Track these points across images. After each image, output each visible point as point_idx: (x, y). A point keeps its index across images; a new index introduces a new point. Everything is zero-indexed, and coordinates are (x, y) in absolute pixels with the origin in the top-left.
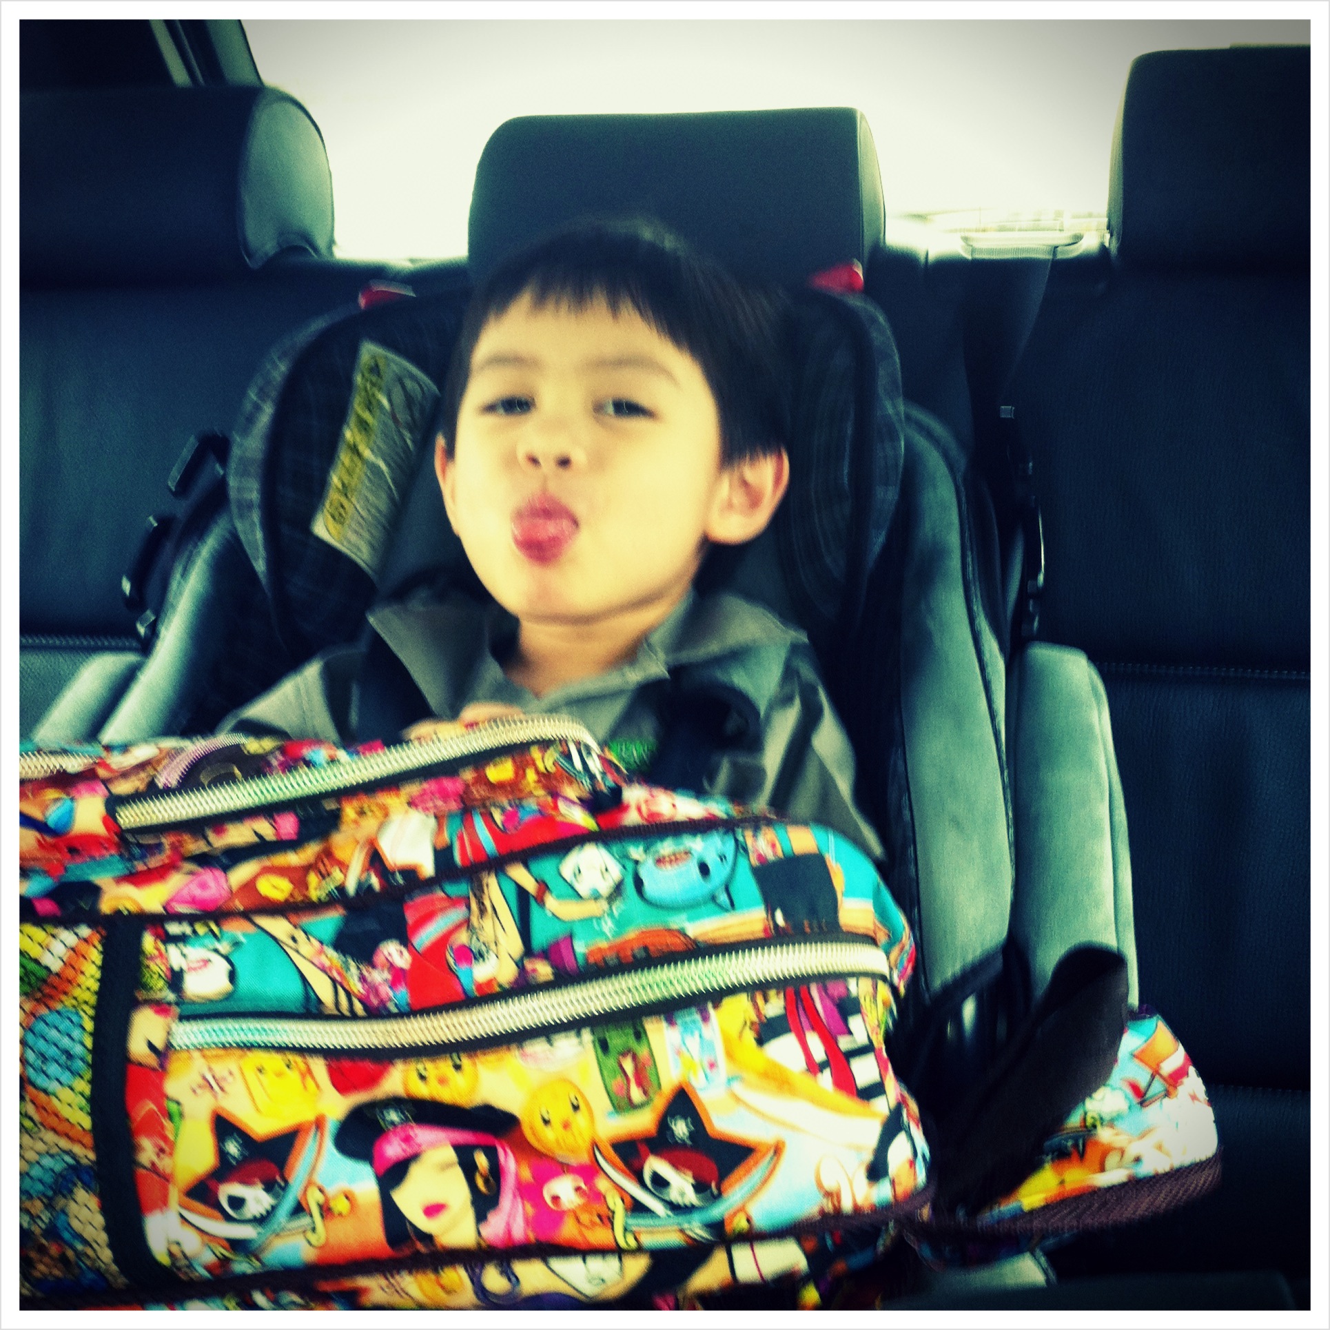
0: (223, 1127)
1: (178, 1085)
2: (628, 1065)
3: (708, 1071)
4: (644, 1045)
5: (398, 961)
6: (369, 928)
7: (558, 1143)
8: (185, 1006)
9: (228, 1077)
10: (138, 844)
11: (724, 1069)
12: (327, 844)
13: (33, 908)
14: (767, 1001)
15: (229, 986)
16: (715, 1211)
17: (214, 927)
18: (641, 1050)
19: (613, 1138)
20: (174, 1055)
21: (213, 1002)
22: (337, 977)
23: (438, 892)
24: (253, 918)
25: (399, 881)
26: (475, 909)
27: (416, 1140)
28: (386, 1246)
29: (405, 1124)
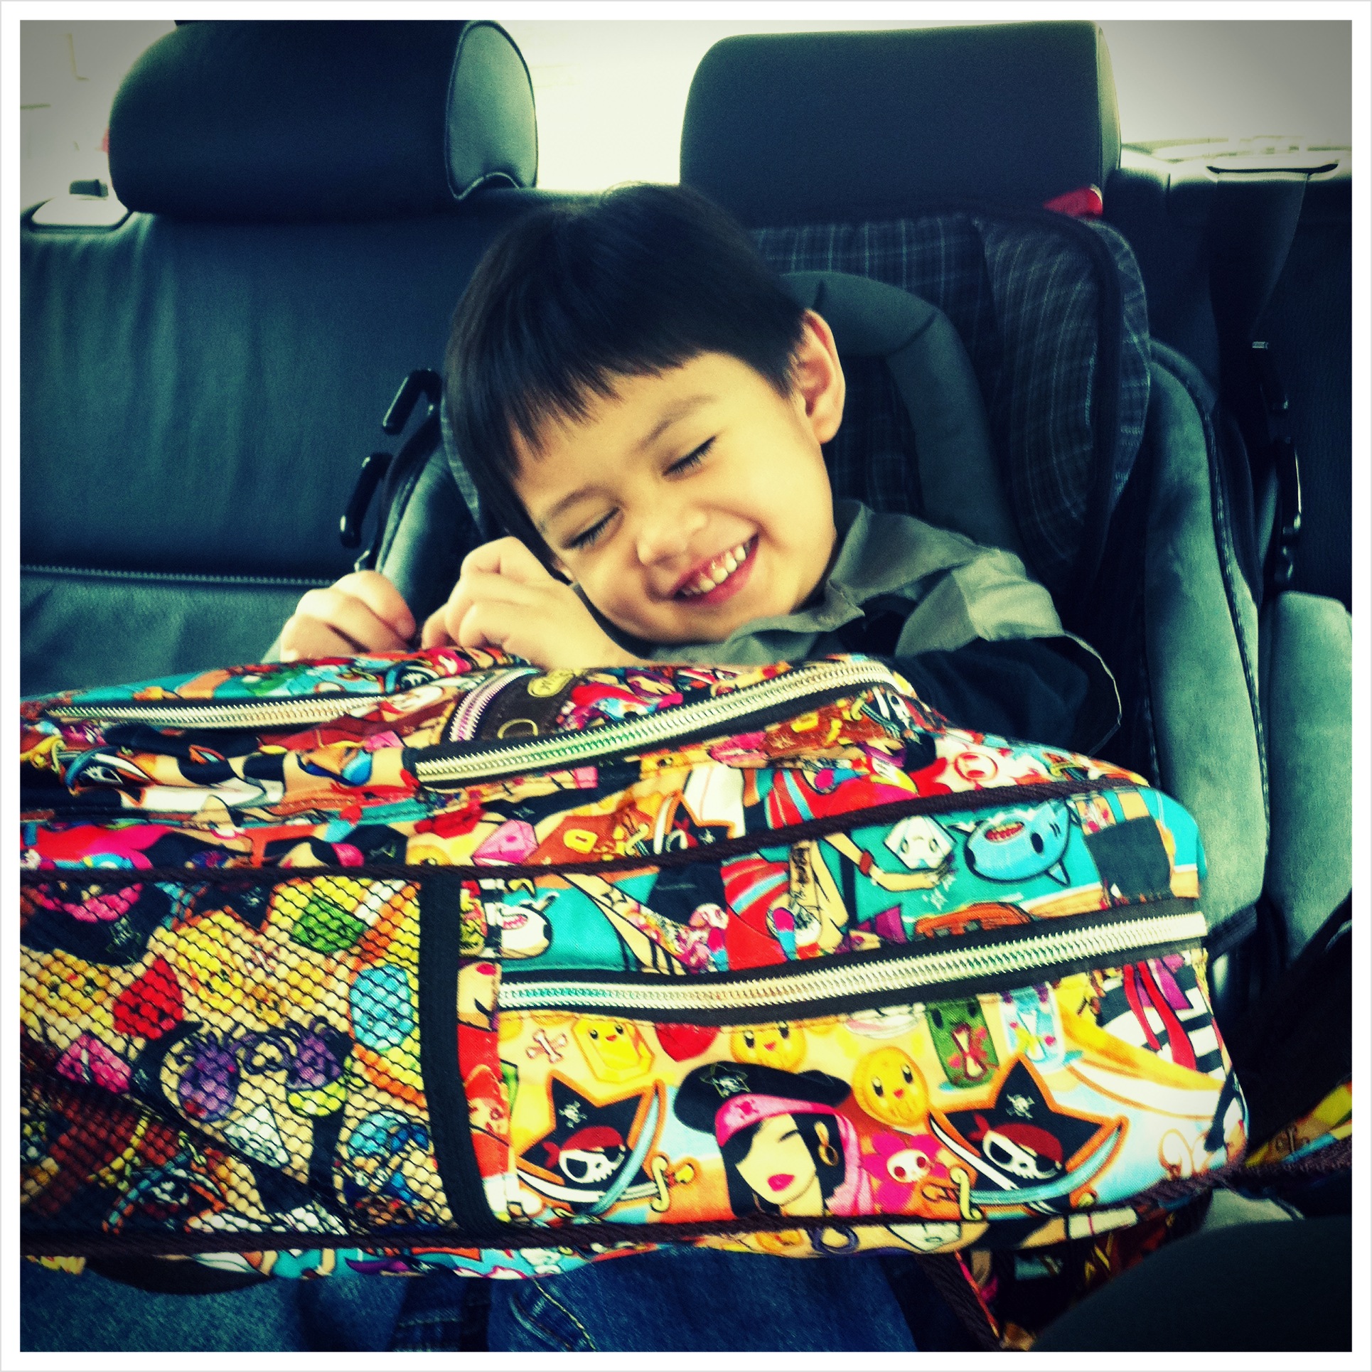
0: (561, 1093)
1: (510, 1047)
2: (963, 1038)
3: (1045, 1045)
4: (978, 1018)
5: (715, 922)
6: (683, 886)
7: (892, 1112)
8: (504, 962)
9: (562, 1041)
10: (436, 793)
11: (1062, 1044)
12: (629, 795)
13: (335, 855)
14: (1105, 977)
15: (545, 942)
16: (1060, 1188)
17: (528, 883)
18: (975, 1023)
19: (949, 1109)
20: (503, 1016)
21: (530, 957)
22: (654, 936)
23: (756, 856)
24: (567, 876)
25: (709, 838)
26: (795, 874)
27: (753, 1107)
28: (731, 1213)
29: (742, 1093)
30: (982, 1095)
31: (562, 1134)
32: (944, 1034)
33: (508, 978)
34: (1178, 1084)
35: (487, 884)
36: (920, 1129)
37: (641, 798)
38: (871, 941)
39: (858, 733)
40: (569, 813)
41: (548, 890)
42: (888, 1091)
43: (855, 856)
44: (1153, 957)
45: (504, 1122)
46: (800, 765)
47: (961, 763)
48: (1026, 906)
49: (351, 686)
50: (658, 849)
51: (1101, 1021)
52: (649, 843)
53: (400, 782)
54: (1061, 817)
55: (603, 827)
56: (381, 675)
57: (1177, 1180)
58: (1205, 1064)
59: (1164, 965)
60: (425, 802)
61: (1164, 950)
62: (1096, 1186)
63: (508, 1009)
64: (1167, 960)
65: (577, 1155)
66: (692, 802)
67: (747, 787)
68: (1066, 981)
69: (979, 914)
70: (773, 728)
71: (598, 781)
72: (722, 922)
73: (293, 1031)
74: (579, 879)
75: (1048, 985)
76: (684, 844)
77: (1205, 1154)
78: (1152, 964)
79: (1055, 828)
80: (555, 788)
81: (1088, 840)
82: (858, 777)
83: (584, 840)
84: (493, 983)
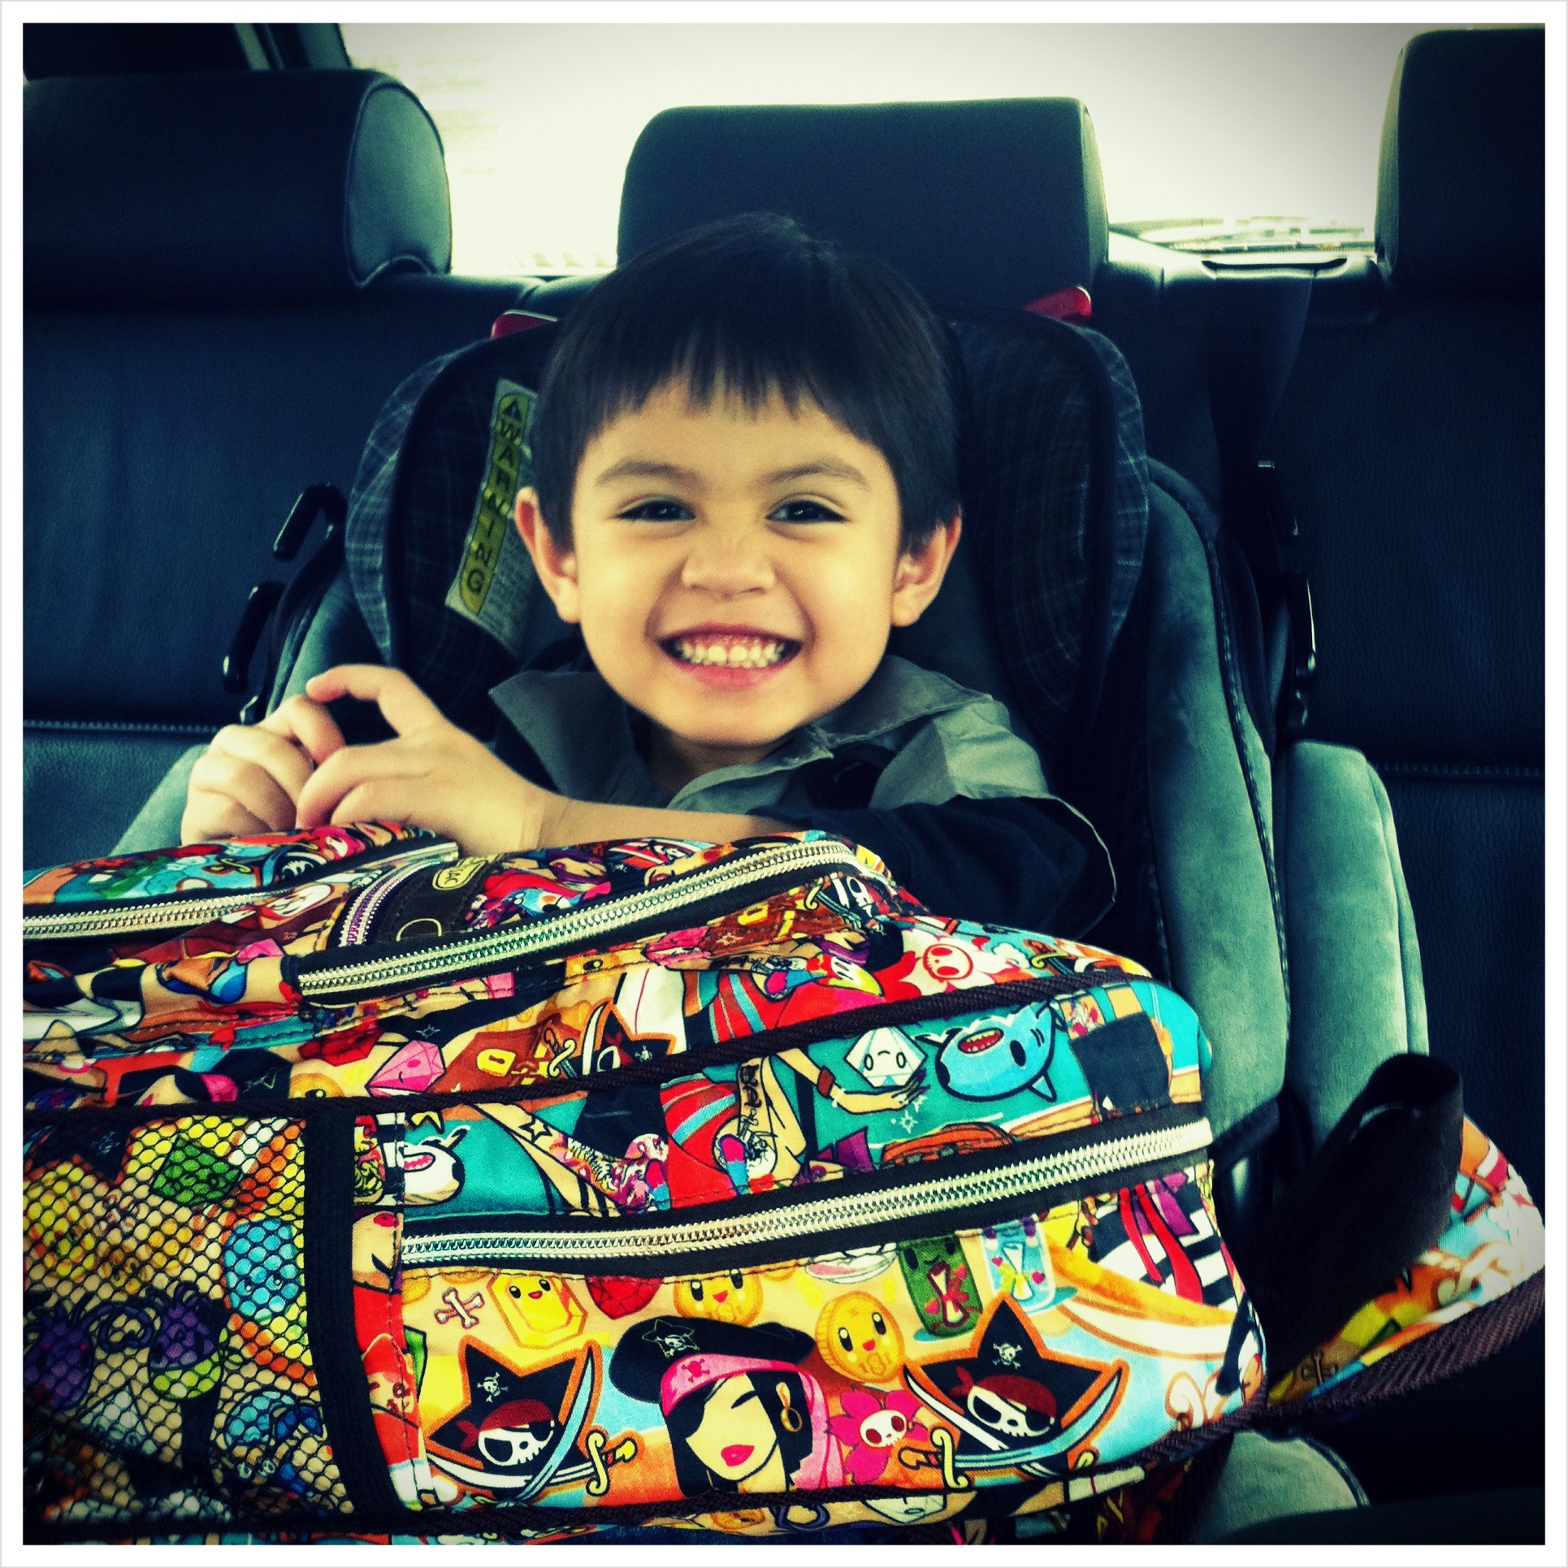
0: (477, 1362)
1: (417, 1310)
2: (940, 1280)
3: (1033, 1282)
4: (957, 1257)
5: (654, 1154)
6: (616, 1113)
7: (862, 1365)
8: (406, 1211)
9: (477, 1301)
10: (325, 1009)
11: (1052, 1282)
12: (551, 1005)
13: (205, 1087)
14: (1099, 1204)
15: (455, 1184)
16: (1057, 1446)
17: (434, 1116)
18: (954, 1260)
19: (925, 1363)
20: (406, 1274)
21: (437, 1203)
22: (583, 1173)
23: (700, 1076)
24: (481, 1106)
25: (646, 1055)
26: (744, 1098)
27: (704, 1367)
28: (680, 1492)
29: (689, 1353)
30: (963, 1344)
31: (478, 1411)
32: (919, 1276)
33: (411, 1230)
34: (1183, 1320)
35: (386, 1119)
36: (896, 1385)
37: (565, 1009)
38: (834, 1172)
39: (814, 927)
40: (483, 1029)
41: (459, 1122)
42: (857, 1343)
43: (812, 1074)
44: (1153, 1178)
45: (411, 1399)
46: (748, 966)
47: (932, 958)
48: (1007, 1127)
49: (221, 881)
50: (586, 1069)
51: (1095, 1255)
52: (577, 1062)
53: (279, 998)
54: (1044, 1022)
55: (522, 1043)
56: (256, 865)
57: (1188, 1429)
58: (1214, 1295)
59: (1165, 1184)
60: (310, 1020)
61: (1165, 1168)
62: (1096, 1442)
63: (412, 1266)
64: (1166, 1179)
65: (499, 1434)
66: (624, 1010)
67: (687, 995)
68: (1053, 1212)
69: (956, 1136)
70: (717, 921)
71: (514, 989)
72: (661, 1154)
73: (158, 1300)
74: (494, 1109)
75: (1035, 1217)
76: (617, 1063)
77: (1218, 1398)
78: (1150, 1185)
79: (1037, 1034)
80: (464, 1000)
81: (1075, 1045)
82: (815, 980)
83: (501, 1061)
84: (395, 1234)
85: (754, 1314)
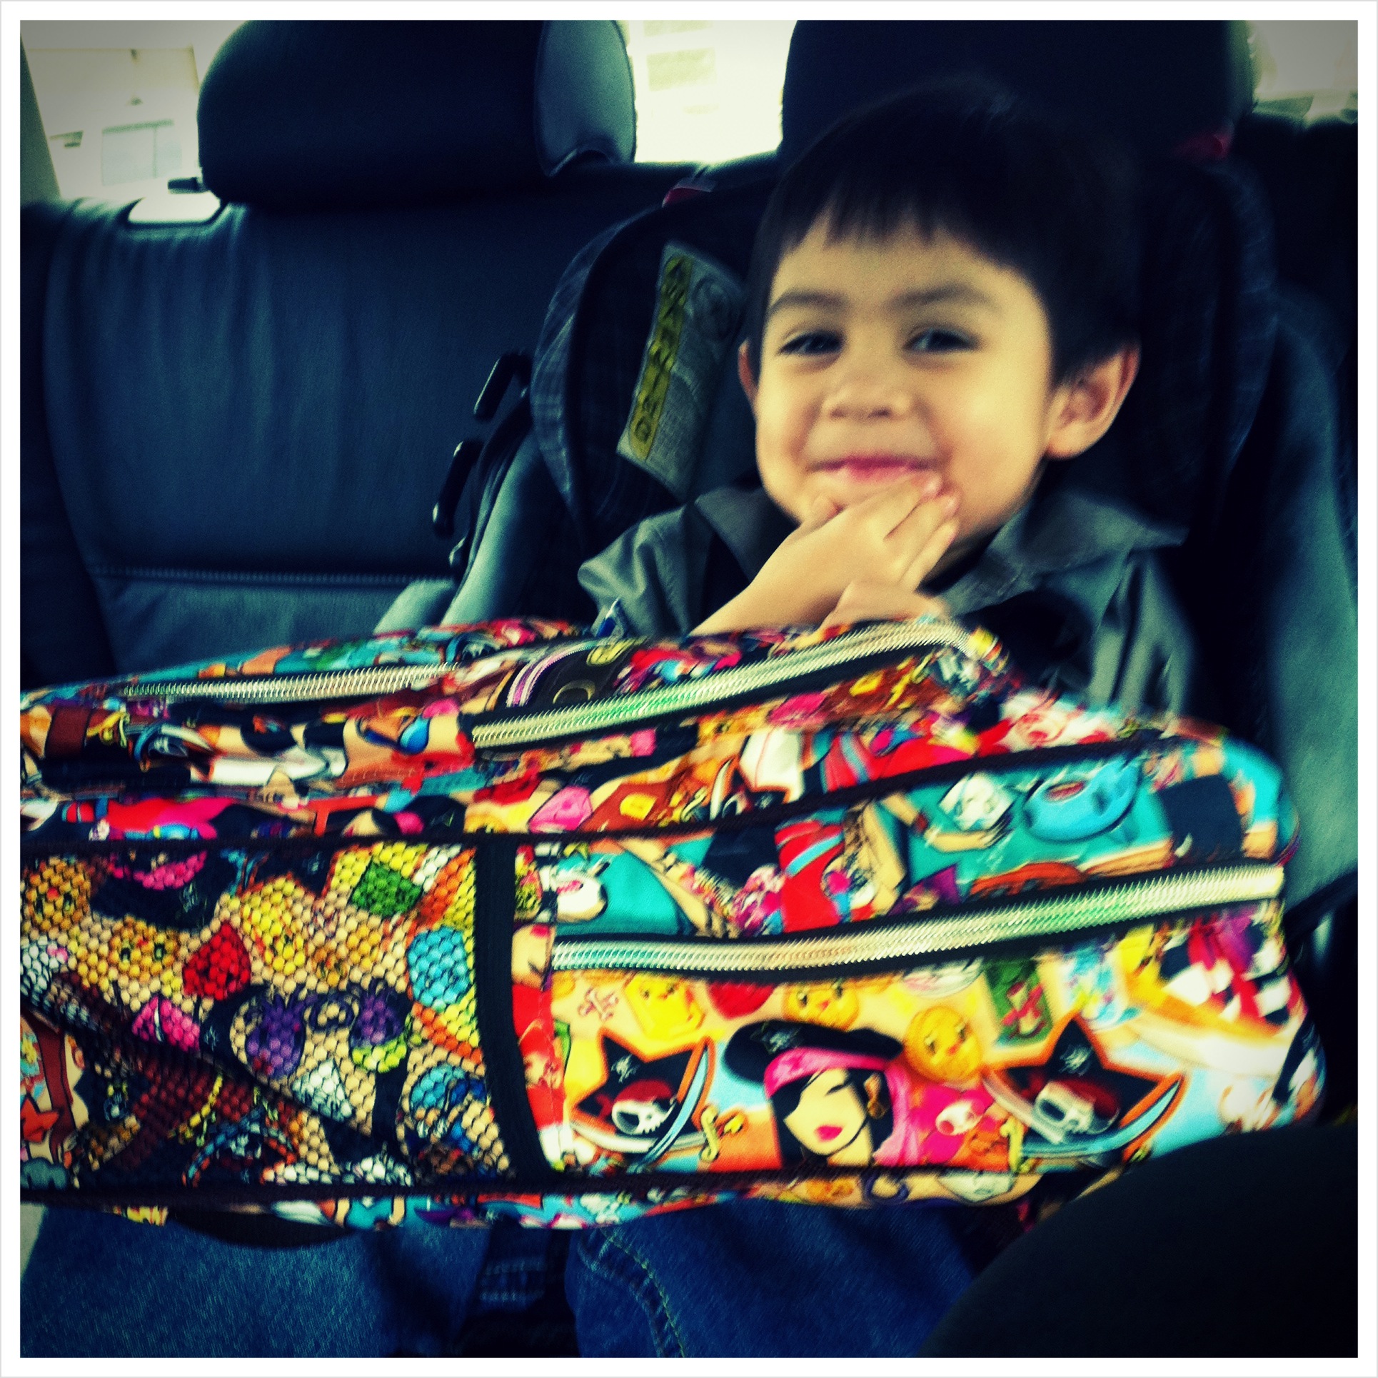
0: (612, 1048)
1: (564, 1005)
4: (1033, 977)
5: (769, 886)
6: (738, 850)
8: (559, 925)
9: (612, 1000)
10: (495, 759)
11: (1119, 1004)
12: (686, 761)
13: (395, 823)
15: (601, 905)
16: (1113, 1141)
17: (582, 849)
18: (1031, 981)
19: (1001, 1065)
20: (556, 976)
21: (584, 921)
22: (708, 900)
23: (809, 820)
24: (620, 841)
25: (765, 803)
26: (849, 838)
27: (802, 1062)
28: (780, 1161)
29: (790, 1049)
31: (612, 1088)
33: (560, 940)
35: (542, 850)
37: (697, 764)
38: (926, 901)
40: (626, 779)
41: (603, 855)
42: (941, 1048)
43: (910, 817)
45: (558, 1076)
46: (857, 728)
48: (1083, 866)
49: (411, 656)
50: (714, 812)
51: (1165, 976)
52: (707, 808)
53: (456, 749)
55: (661, 792)
56: (442, 646)
58: (1274, 1020)
60: (484, 772)
62: (1150, 1140)
63: (562, 970)
65: (628, 1106)
66: (748, 765)
67: (804, 751)
70: (832, 689)
71: (655, 747)
72: (776, 885)
73: (355, 991)
74: (632, 845)
76: (740, 808)
77: (1272, 1108)
80: (608, 756)
81: (1156, 796)
82: (916, 739)
83: (642, 807)
84: (547, 944)
85: (852, 1019)
